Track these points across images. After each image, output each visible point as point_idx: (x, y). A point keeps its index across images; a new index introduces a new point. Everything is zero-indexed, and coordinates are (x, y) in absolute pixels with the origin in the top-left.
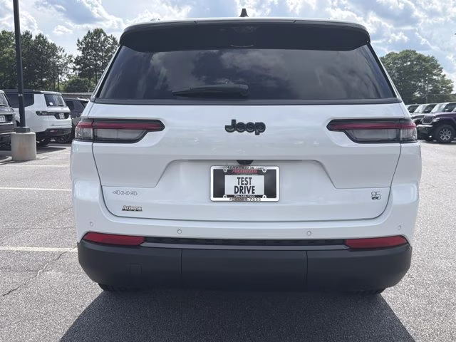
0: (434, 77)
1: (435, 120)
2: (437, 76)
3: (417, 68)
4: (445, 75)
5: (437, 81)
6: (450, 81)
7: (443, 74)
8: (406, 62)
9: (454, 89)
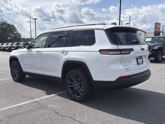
0: (14, 32)
1: (15, 47)
2: (15, 31)
3: (8, 29)
4: (18, 32)
5: (16, 34)
6: (20, 34)
7: (17, 31)
8: (3, 26)
9: (21, 36)
